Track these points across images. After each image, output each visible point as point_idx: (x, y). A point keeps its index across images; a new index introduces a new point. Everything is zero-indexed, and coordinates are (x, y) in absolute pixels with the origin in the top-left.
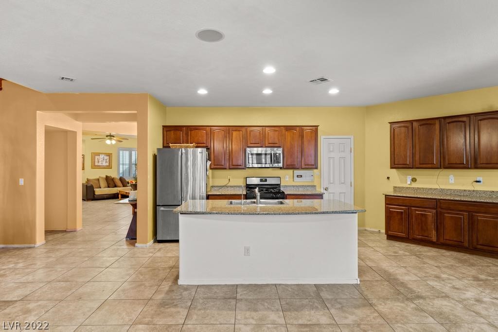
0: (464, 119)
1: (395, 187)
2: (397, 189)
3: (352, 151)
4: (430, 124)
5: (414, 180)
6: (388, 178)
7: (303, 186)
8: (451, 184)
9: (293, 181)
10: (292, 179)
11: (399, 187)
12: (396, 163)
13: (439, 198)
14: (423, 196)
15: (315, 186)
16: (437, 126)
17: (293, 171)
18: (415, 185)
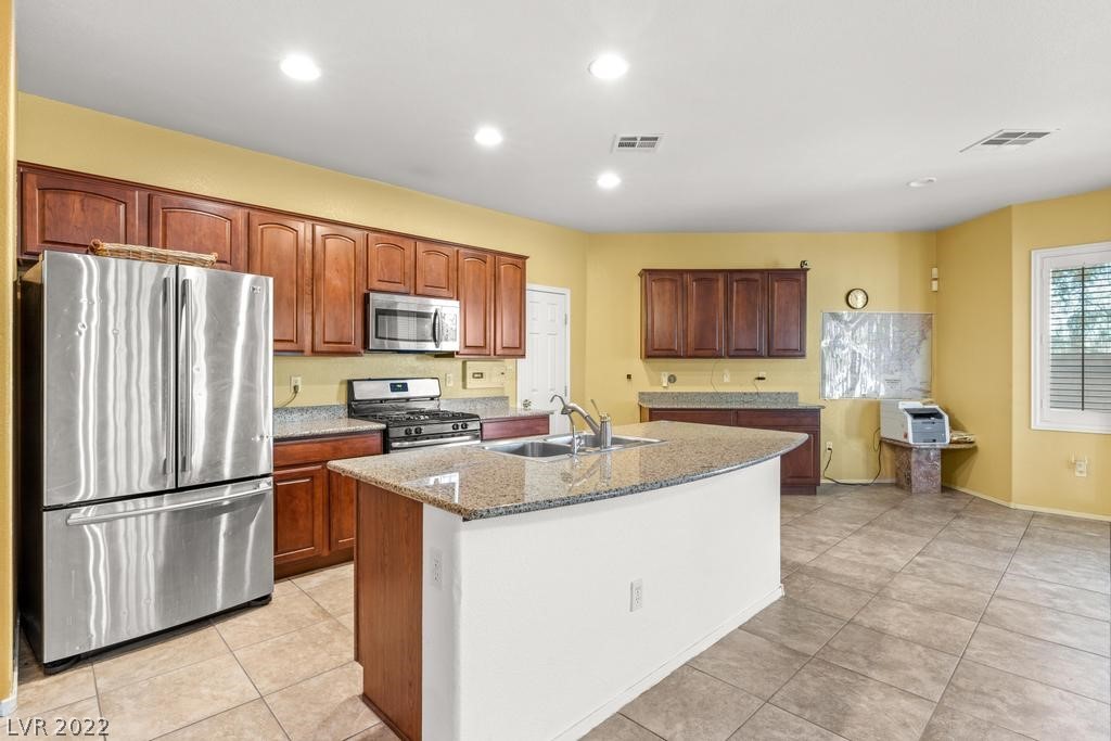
0: (757, 276)
1: (641, 394)
2: (646, 397)
3: (569, 321)
4: (711, 280)
5: (672, 379)
6: (629, 377)
7: (484, 398)
8: (727, 384)
9: (464, 387)
10: (461, 383)
11: (649, 394)
12: (656, 347)
13: (738, 407)
14: (714, 407)
15: (507, 398)
16: (721, 285)
17: (464, 363)
18: (674, 388)
